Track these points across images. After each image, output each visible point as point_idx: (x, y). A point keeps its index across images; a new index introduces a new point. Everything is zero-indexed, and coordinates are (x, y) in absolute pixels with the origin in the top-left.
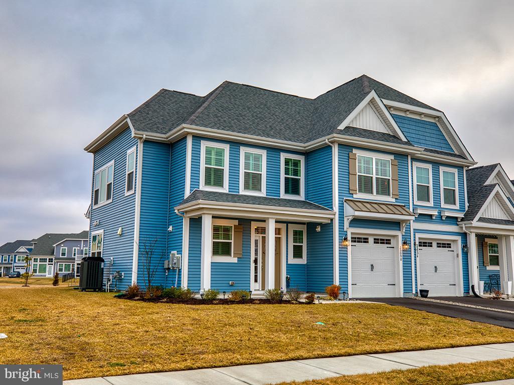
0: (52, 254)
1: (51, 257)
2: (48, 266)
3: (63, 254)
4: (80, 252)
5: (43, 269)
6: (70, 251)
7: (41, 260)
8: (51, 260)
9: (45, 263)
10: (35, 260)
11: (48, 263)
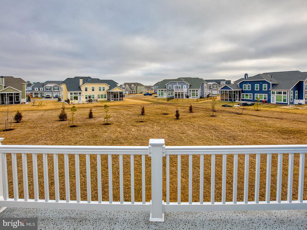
0: (166, 88)
1: (165, 89)
2: (164, 93)
3: (170, 88)
4: (177, 87)
5: (162, 94)
6: (173, 87)
7: (162, 91)
8: (165, 91)
9: (163, 92)
10: (159, 91)
11: (164, 92)
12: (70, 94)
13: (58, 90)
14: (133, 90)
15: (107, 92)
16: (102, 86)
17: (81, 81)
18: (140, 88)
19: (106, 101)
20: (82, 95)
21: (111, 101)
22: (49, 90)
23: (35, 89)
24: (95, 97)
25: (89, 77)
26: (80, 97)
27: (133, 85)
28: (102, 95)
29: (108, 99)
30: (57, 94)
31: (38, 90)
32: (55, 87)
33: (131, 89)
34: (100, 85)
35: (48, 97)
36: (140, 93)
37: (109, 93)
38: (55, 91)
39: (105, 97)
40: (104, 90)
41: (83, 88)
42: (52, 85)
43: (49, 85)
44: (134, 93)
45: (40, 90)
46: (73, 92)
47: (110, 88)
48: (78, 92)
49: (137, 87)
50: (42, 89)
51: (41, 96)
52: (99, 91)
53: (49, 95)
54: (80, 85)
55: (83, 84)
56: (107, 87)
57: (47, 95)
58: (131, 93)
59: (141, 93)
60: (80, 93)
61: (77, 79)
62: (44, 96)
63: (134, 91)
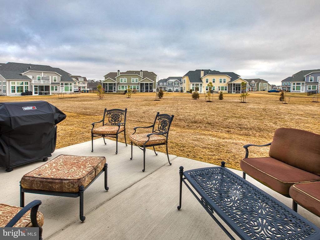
0: (304, 80)
1: (303, 82)
2: (301, 87)
3: (311, 80)
5: (298, 88)
6: (316, 79)
8: (303, 84)
10: (294, 84)
12: (192, 85)
13: (178, 85)
14: (252, 86)
15: (228, 84)
16: (223, 78)
17: (202, 73)
18: (262, 85)
19: (227, 93)
20: (203, 86)
21: (233, 93)
22: (171, 84)
23: (160, 84)
24: (215, 88)
25: (209, 70)
26: (201, 89)
27: (253, 82)
28: (222, 87)
29: (229, 92)
30: (177, 88)
31: (162, 85)
32: (175, 82)
33: (251, 86)
34: (221, 77)
35: (170, 91)
36: (261, 91)
37: (230, 85)
38: (175, 85)
39: (226, 90)
40: (225, 82)
41: (204, 80)
42: (173, 80)
43: (171, 80)
44: (255, 90)
45: (164, 85)
46: (195, 83)
47: (232, 80)
48: (200, 83)
49: (258, 84)
50: (165, 84)
51: (164, 90)
52: (220, 82)
53: (171, 89)
54: (201, 77)
55: (204, 76)
56: (228, 79)
57: (169, 89)
58: (251, 90)
59: (264, 90)
60: (201, 85)
61: (198, 71)
62: (167, 90)
63: (255, 88)
